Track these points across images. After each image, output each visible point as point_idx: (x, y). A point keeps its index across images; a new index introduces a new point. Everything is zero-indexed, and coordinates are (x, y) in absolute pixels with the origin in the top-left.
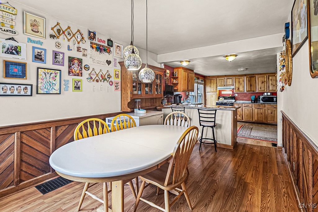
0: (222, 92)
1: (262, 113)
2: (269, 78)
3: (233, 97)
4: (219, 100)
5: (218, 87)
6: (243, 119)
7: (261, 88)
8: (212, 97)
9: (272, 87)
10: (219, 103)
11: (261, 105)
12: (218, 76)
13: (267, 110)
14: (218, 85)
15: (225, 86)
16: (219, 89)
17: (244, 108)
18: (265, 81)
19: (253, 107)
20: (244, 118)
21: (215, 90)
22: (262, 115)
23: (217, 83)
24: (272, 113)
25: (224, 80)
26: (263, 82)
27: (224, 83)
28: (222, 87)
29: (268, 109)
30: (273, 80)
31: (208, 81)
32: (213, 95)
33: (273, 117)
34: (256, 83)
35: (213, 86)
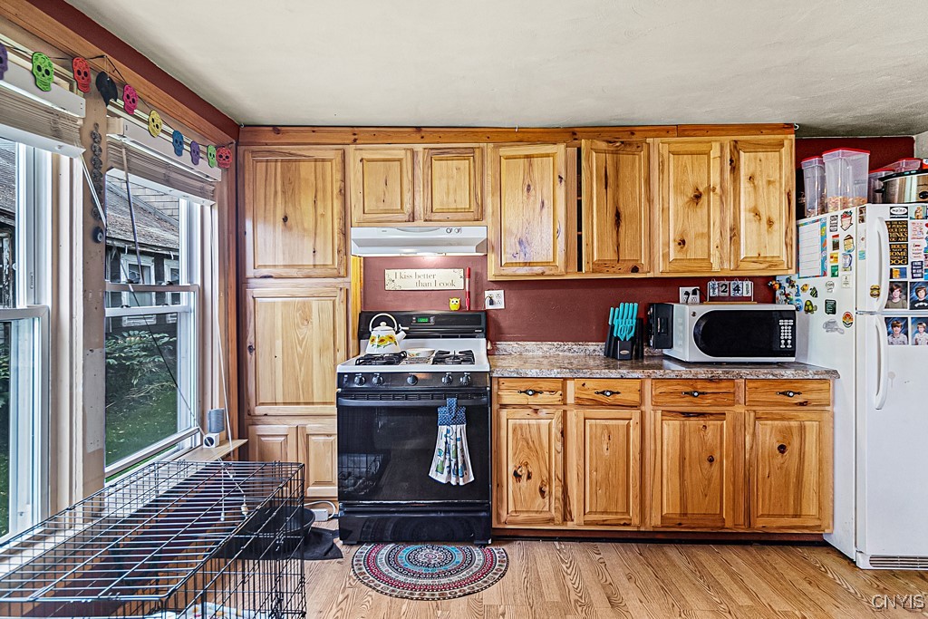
0: (390, 274)
1: (717, 456)
2: (735, 168)
3: (472, 321)
4: (370, 348)
5: (355, 233)
6: (567, 515)
7: (682, 243)
8: (307, 319)
9: (759, 235)
10: (368, 376)
11: (711, 388)
12: (357, 133)
13: (750, 430)
14: (356, 214)
15: (413, 218)
16: (361, 243)
17: (574, 416)
18: (710, 189)
19: (648, 407)
20: (575, 507)
21: (327, 257)
22: (716, 465)
23: (343, 193)
24: (782, 449)
25: (407, 165)
26: (698, 197)
27: (407, 197)
28: (392, 233)
29: (757, 418)
30: (761, 182)
31: (262, 175)
32: (315, 304)
33: (793, 480)
34: (650, 200)
35: (309, 222)
